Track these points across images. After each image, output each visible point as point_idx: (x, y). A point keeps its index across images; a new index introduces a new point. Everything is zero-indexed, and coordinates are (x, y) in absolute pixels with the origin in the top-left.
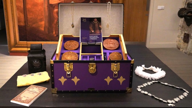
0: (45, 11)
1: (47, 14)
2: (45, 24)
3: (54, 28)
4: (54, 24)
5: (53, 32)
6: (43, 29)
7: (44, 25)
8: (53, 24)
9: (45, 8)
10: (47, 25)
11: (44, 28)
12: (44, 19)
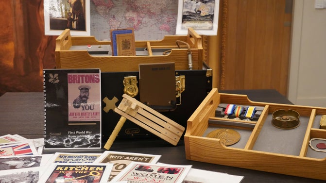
0: (15, 15)
1: (21, 23)
2: (16, 50)
3: (41, 61)
4: (40, 49)
5: (38, 70)
6: (11, 64)
7: (13, 54)
8: (38, 50)
9: (15, 6)
10: (21, 51)
11: (15, 60)
12: (14, 35)
